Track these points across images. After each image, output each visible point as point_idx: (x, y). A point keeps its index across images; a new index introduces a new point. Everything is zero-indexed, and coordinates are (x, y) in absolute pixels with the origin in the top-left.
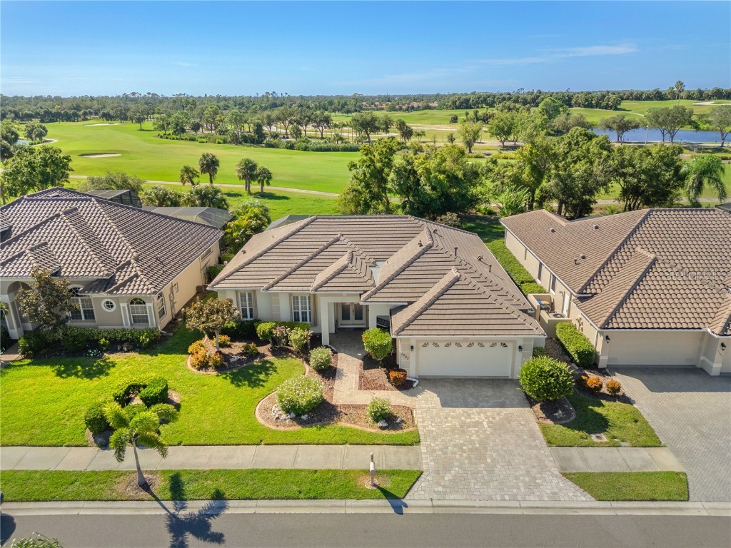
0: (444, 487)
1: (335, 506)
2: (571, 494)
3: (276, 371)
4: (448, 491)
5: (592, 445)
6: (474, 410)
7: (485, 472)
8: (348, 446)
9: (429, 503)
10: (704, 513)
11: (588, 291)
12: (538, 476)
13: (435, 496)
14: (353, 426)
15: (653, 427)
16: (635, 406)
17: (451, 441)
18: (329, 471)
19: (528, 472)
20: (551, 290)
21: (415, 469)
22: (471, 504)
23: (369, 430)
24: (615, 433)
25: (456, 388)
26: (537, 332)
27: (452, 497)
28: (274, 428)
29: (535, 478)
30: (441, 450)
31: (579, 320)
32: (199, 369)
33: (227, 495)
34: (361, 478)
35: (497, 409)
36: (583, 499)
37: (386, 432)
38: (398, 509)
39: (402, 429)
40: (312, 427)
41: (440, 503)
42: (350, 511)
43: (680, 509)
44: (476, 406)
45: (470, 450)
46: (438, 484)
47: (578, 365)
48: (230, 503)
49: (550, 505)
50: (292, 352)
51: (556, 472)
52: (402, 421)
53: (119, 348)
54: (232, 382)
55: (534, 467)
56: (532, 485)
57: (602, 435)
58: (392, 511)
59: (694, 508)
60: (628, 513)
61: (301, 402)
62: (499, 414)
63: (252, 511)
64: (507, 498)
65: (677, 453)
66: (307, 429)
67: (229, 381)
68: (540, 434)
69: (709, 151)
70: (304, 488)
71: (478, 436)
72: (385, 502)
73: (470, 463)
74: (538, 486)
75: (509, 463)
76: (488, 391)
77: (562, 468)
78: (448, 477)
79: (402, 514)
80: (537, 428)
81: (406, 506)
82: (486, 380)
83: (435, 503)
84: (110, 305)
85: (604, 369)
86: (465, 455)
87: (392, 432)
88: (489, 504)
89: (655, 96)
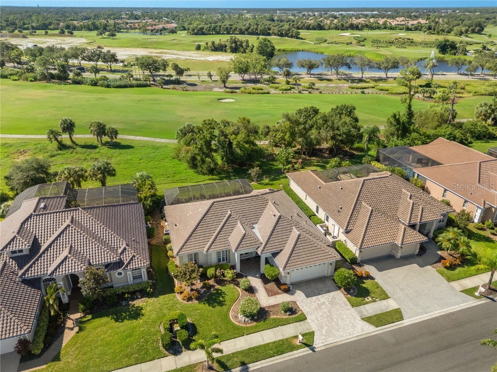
0: (325, 336)
1: (290, 356)
2: (367, 327)
3: (226, 294)
4: (327, 337)
5: (367, 303)
6: (320, 296)
7: (336, 326)
8: (280, 327)
9: (323, 344)
10: (409, 324)
11: (349, 229)
12: (354, 322)
13: (323, 341)
14: (277, 317)
15: (384, 289)
16: (376, 280)
17: (317, 314)
18: (280, 341)
19: (350, 321)
20: (326, 221)
21: (311, 331)
22: (336, 341)
23: (285, 317)
24: (373, 295)
25: (308, 286)
26: (338, 257)
27: (329, 339)
28: (245, 326)
29: (354, 324)
30: (316, 319)
31: (345, 241)
32: (188, 301)
33: (246, 362)
34: (294, 340)
35: (328, 294)
36: (372, 328)
37: (291, 316)
38: (313, 349)
39: (297, 313)
40: (260, 322)
41: (326, 343)
42: (297, 356)
43: (402, 324)
44: (320, 294)
45: (327, 316)
46: (322, 335)
47: (349, 263)
48: (250, 365)
49: (362, 333)
50: (226, 281)
51: (359, 318)
52: (295, 309)
53: (135, 297)
54: (209, 305)
55: (351, 319)
56: (354, 327)
57: (369, 297)
58: (311, 352)
59: (406, 322)
60: (387, 330)
61: (254, 312)
62: (330, 296)
63: (260, 366)
64: (348, 335)
65: (395, 300)
66: (259, 323)
67: (207, 305)
68: (348, 303)
69: (357, 81)
70: (275, 350)
71: (326, 309)
72: (307, 348)
73: (329, 323)
74: (355, 326)
75: (342, 319)
76: (320, 285)
77: (361, 317)
78: (324, 331)
79: (315, 352)
80: (345, 299)
81: (315, 348)
82: (318, 279)
83: (325, 344)
84: (120, 274)
85: (359, 263)
86: (326, 319)
87: (294, 316)
88: (343, 339)
89: (317, 27)
